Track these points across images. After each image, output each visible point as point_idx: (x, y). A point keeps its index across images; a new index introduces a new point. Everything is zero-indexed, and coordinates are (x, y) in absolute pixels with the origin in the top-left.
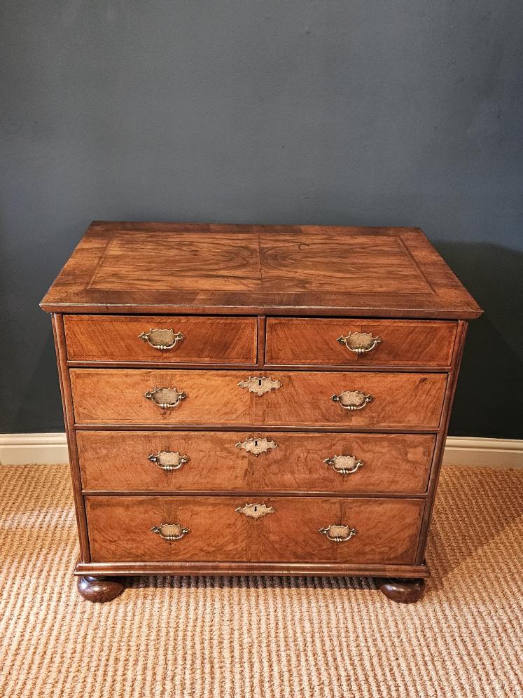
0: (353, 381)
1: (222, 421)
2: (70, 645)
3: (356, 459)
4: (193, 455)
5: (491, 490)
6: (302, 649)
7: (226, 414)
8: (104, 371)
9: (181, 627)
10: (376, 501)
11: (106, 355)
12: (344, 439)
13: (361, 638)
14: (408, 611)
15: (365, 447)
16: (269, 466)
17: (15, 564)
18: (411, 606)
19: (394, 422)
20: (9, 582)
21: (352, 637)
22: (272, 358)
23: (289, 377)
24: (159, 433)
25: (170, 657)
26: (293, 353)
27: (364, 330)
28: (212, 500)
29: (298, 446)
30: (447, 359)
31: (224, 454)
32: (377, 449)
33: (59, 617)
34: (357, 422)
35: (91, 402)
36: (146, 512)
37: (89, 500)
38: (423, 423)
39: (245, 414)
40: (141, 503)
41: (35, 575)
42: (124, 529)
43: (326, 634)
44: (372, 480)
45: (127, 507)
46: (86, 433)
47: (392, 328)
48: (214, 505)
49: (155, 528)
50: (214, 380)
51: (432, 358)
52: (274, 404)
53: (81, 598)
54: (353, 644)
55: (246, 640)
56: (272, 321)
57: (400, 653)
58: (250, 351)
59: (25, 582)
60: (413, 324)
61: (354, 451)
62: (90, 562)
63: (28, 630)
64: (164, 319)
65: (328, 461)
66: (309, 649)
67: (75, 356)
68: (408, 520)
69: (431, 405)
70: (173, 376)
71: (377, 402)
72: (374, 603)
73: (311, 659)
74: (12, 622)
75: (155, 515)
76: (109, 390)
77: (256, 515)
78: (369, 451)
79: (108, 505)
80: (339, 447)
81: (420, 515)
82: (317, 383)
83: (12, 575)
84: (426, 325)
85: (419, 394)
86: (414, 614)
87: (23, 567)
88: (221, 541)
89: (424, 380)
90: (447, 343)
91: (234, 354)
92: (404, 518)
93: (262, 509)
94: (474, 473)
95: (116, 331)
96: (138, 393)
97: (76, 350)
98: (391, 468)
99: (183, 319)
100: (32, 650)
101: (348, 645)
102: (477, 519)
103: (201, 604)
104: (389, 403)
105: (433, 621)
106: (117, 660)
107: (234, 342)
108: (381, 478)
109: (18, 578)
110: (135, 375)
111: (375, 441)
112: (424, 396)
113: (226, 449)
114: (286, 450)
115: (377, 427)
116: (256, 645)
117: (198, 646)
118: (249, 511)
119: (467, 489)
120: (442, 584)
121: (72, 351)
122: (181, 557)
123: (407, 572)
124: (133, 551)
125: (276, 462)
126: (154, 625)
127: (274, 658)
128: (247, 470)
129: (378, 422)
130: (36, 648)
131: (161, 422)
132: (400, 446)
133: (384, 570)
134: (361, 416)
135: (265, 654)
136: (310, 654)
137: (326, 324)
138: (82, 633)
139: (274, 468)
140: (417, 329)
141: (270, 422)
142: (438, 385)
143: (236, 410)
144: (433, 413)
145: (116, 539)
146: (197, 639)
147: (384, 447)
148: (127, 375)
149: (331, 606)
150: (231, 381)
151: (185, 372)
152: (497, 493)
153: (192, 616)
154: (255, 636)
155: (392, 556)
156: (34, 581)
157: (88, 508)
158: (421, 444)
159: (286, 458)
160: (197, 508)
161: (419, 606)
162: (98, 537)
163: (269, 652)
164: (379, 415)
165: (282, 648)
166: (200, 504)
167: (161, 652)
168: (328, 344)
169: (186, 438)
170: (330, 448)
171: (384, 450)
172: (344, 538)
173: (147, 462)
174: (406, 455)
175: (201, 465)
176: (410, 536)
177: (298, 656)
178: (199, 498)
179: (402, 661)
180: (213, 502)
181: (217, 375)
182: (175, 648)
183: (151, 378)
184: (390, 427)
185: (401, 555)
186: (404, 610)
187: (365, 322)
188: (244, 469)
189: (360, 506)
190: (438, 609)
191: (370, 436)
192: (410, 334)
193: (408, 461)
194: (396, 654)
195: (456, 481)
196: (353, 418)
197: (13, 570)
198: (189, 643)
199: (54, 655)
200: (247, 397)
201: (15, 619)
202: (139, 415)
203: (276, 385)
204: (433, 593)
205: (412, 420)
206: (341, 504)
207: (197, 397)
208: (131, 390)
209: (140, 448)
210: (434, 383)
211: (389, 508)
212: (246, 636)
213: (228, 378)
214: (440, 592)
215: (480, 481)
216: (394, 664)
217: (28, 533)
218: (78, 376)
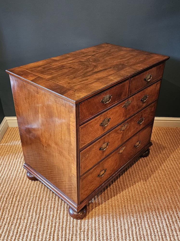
5: (169, 134)
17: (14, 155)
20: (12, 161)
41: (20, 158)
59: (17, 160)
63: (18, 174)
74: (13, 172)
83: (13, 158)
87: (16, 156)
94: (164, 129)
100: (19, 179)
102: (164, 143)
109: (15, 159)
119: (161, 134)
130: (20, 179)
152: (171, 135)
156: (20, 160)
195: (158, 132)
197: (13, 157)
199: (26, 181)
201: (14, 170)
215: (166, 131)
217: (18, 147)
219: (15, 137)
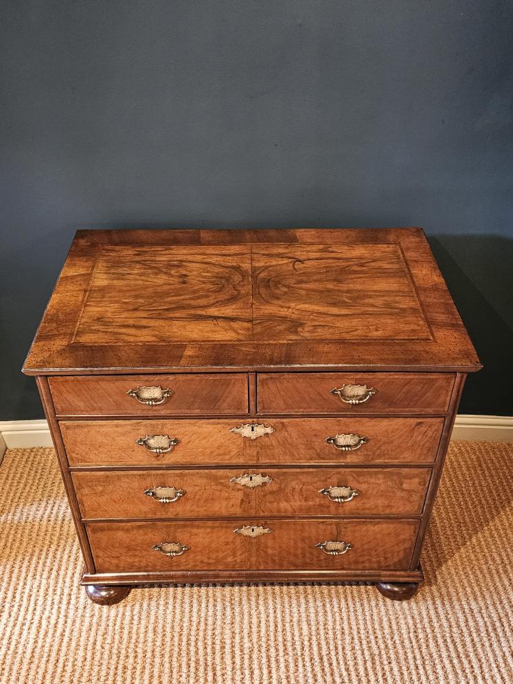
0: (347, 426)
1: (215, 461)
2: (81, 653)
3: (351, 490)
4: (188, 489)
6: (299, 653)
7: (219, 455)
8: (95, 423)
9: (185, 632)
10: (371, 522)
11: (95, 409)
12: (339, 473)
13: (356, 641)
14: (402, 608)
15: (361, 479)
16: (264, 496)
17: (26, 563)
18: (405, 603)
19: (389, 458)
20: (21, 583)
21: (348, 639)
22: (264, 408)
23: (283, 423)
24: (154, 472)
25: (175, 664)
26: (286, 403)
27: (359, 383)
28: (210, 523)
29: (293, 480)
30: (444, 406)
31: (219, 487)
32: (372, 480)
33: (69, 621)
34: (350, 459)
35: (83, 448)
36: (145, 534)
37: (89, 526)
38: (419, 459)
39: (238, 455)
40: (140, 527)
41: (45, 575)
42: (126, 547)
43: (323, 637)
44: (367, 506)
45: (127, 531)
46: (80, 474)
47: (388, 381)
48: (213, 528)
49: (156, 546)
50: (206, 427)
51: (429, 405)
52: (268, 446)
53: (90, 601)
54: (348, 648)
55: (247, 645)
56: (261, 377)
57: (393, 656)
58: (241, 403)
59: (36, 583)
60: (409, 377)
61: (350, 483)
62: (95, 573)
63: (41, 636)
64: (151, 378)
65: (323, 492)
66: (307, 653)
67: (63, 411)
68: (402, 537)
69: (427, 444)
70: (163, 426)
71: (372, 442)
72: (369, 601)
73: (308, 664)
74: (26, 628)
75: (155, 536)
76: (100, 439)
77: (254, 534)
78: (365, 483)
79: (109, 530)
80: (335, 480)
81: (414, 532)
82: (311, 428)
83: (23, 575)
84: (422, 377)
85: (415, 435)
86: (407, 612)
87: (33, 566)
88: (221, 555)
89: (420, 423)
90: (444, 392)
91: (225, 405)
92: (398, 535)
93: (259, 531)
95: (104, 389)
96: (130, 440)
97: (64, 406)
98: (386, 496)
99: (171, 377)
100: (45, 659)
101: (343, 648)
102: (473, 503)
104: (384, 443)
105: (426, 620)
106: (125, 667)
107: (225, 395)
108: (377, 504)
109: (29, 578)
110: (125, 425)
111: (370, 474)
112: (420, 437)
113: (221, 483)
114: (280, 483)
115: (373, 463)
116: (256, 651)
117: (201, 652)
118: (246, 531)
120: (435, 577)
121: (59, 408)
122: (182, 568)
123: (402, 576)
124: (137, 564)
125: (272, 493)
126: (160, 630)
127: (273, 665)
128: (242, 500)
129: (373, 459)
130: (49, 656)
131: (155, 463)
132: (395, 477)
133: (379, 575)
134: (357, 455)
135: (264, 660)
136: (307, 659)
137: (319, 378)
138: (92, 639)
139: (269, 497)
140: (413, 381)
141: (264, 461)
142: (434, 428)
143: (230, 451)
144: (429, 450)
145: (119, 555)
146: (200, 644)
147: (379, 479)
148: (117, 426)
149: (328, 606)
150: (223, 427)
151: (176, 421)
153: (195, 619)
154: (255, 640)
155: (388, 564)
156: (44, 582)
157: (89, 532)
158: (416, 476)
159: (280, 490)
160: (195, 530)
161: (412, 604)
162: (101, 554)
163: (268, 657)
164: (374, 453)
165: (281, 653)
166: (198, 527)
167: (167, 659)
168: (321, 395)
169: (181, 476)
170: (326, 480)
171: (381, 481)
172: (341, 551)
173: (143, 496)
174: (402, 484)
175: (197, 497)
176: (405, 549)
177: (296, 661)
178: (197, 523)
179: (394, 664)
180: (211, 525)
181: (209, 424)
182: (179, 654)
183: (142, 428)
184: (386, 463)
185: (397, 562)
186: (398, 608)
187: (359, 376)
188: (240, 499)
189: (356, 526)
190: (431, 607)
191: (366, 470)
192: (406, 385)
193: (403, 490)
194: (389, 658)
196: (348, 456)
197: (24, 570)
198: (192, 649)
199: (66, 663)
200: (240, 441)
201: (28, 624)
202: (132, 458)
203: (269, 430)
204: (427, 588)
205: (408, 457)
206: (337, 524)
207: (189, 442)
208: (122, 438)
209: (136, 484)
210: (430, 426)
211: (385, 527)
212: (246, 640)
213: (219, 426)
214: (434, 588)
216: (387, 668)
217: (36, 527)
218: (68, 428)
219: (28, 488)
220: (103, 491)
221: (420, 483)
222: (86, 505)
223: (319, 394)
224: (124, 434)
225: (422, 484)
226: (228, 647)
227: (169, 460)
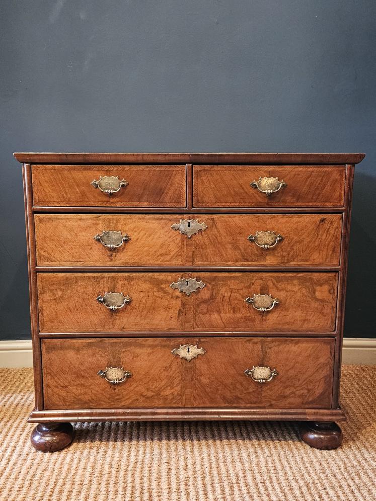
0: (265, 223)
1: (159, 262)
3: (272, 297)
4: (135, 296)
6: (234, 481)
7: (161, 255)
8: (63, 216)
9: (123, 468)
10: (292, 340)
11: (65, 200)
12: (261, 278)
13: (289, 473)
14: (330, 455)
15: (279, 285)
16: (198, 305)
18: (332, 452)
19: (302, 260)
21: (281, 473)
22: (198, 202)
23: (213, 219)
24: (106, 274)
25: (111, 489)
26: (216, 197)
27: (270, 175)
28: (150, 341)
29: (223, 285)
30: (340, 200)
31: (161, 294)
32: (289, 287)
34: (271, 261)
35: (50, 244)
36: (94, 355)
37: (45, 343)
38: (325, 261)
39: (178, 255)
40: (90, 345)
42: (75, 373)
43: (256, 471)
44: (288, 319)
45: (78, 350)
46: (45, 274)
47: (294, 173)
48: (152, 347)
49: (102, 372)
50: (151, 223)
51: (328, 199)
52: (202, 246)
53: (34, 449)
54: (282, 478)
55: (183, 475)
56: (197, 168)
57: (327, 485)
58: (180, 196)
60: (311, 168)
61: (270, 290)
62: (43, 409)
64: (111, 167)
65: (249, 299)
66: (242, 481)
67: (41, 202)
68: (322, 360)
69: (331, 243)
70: (118, 220)
71: (286, 242)
72: (298, 450)
73: (244, 489)
75: (101, 358)
76: (66, 234)
77: (189, 356)
78: (283, 290)
79: (61, 348)
80: (257, 286)
81: (331, 353)
82: (236, 224)
84: (320, 169)
85: (320, 233)
86: (336, 457)
88: (159, 385)
89: (323, 220)
90: (339, 185)
91: (167, 199)
92: (318, 358)
93: (195, 351)
95: (73, 178)
96: (88, 237)
97: (41, 196)
98: (302, 307)
99: (127, 167)
101: (278, 480)
103: (141, 452)
104: (296, 242)
105: (354, 462)
106: (61, 492)
107: (168, 187)
108: (295, 318)
110: (87, 219)
111: (287, 279)
112: (325, 234)
113: (162, 289)
114: (212, 290)
115: (288, 266)
116: (191, 480)
117: (138, 481)
118: (183, 352)
119: (368, 378)
120: (357, 437)
121: (37, 198)
122: (123, 403)
124: (81, 397)
125: (205, 301)
127: (209, 488)
128: (180, 310)
129: (289, 261)
131: (108, 265)
132: (308, 284)
133: (305, 414)
134: (274, 256)
135: (200, 486)
136: (242, 485)
137: (241, 170)
139: (203, 308)
140: (314, 174)
141: (199, 263)
142: (335, 225)
143: (170, 251)
144: (333, 251)
145: (67, 384)
146: (137, 476)
147: (294, 285)
148: (80, 220)
150: (166, 224)
151: (128, 216)
154: (190, 473)
155: (311, 399)
157: (44, 352)
158: (326, 282)
159: (212, 298)
160: (138, 351)
161: (339, 452)
162: (51, 382)
163: (204, 485)
164: (288, 254)
165: (216, 481)
166: (141, 346)
167: (103, 484)
168: (243, 189)
169: (129, 279)
170: (249, 287)
171: (296, 289)
172: (267, 379)
173: (95, 303)
174: (314, 292)
175: (142, 306)
176: (325, 377)
177: (232, 488)
178: (140, 340)
179: (329, 490)
180: (152, 343)
181: (154, 219)
182: (116, 483)
183: (100, 222)
184: (299, 265)
185: (319, 397)
186: (327, 455)
187: (271, 168)
188: (178, 309)
189: (279, 345)
190: (357, 453)
191: (283, 274)
192: (308, 177)
193: (317, 300)
194: (323, 485)
195: (358, 374)
196: (268, 258)
198: (129, 479)
200: (179, 239)
202: (89, 257)
203: (202, 225)
204: (351, 443)
205: (317, 259)
206: (262, 343)
207: (137, 239)
208: (84, 234)
209: (90, 289)
210: (332, 223)
211: (306, 347)
212: (182, 472)
213: (163, 221)
214: (357, 442)
216: (323, 492)
218: (41, 221)
220: (62, 297)
221: (329, 291)
222: (45, 314)
223: (241, 186)
224: (85, 229)
225: (332, 291)
226: (164, 478)
227: (121, 259)
